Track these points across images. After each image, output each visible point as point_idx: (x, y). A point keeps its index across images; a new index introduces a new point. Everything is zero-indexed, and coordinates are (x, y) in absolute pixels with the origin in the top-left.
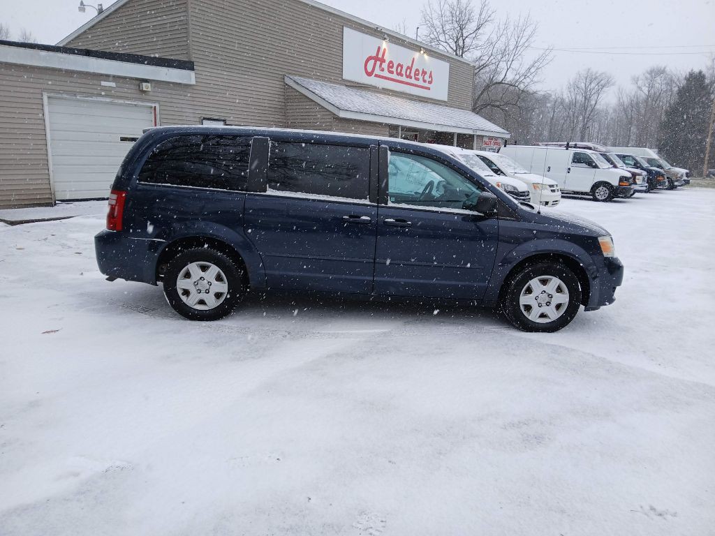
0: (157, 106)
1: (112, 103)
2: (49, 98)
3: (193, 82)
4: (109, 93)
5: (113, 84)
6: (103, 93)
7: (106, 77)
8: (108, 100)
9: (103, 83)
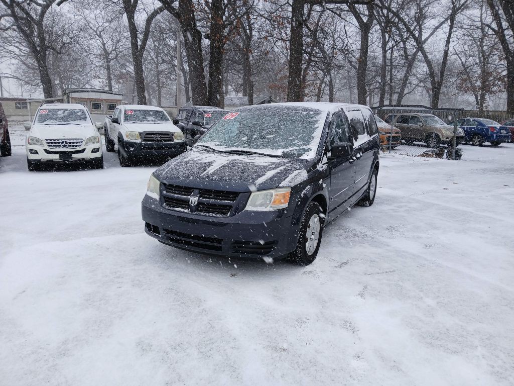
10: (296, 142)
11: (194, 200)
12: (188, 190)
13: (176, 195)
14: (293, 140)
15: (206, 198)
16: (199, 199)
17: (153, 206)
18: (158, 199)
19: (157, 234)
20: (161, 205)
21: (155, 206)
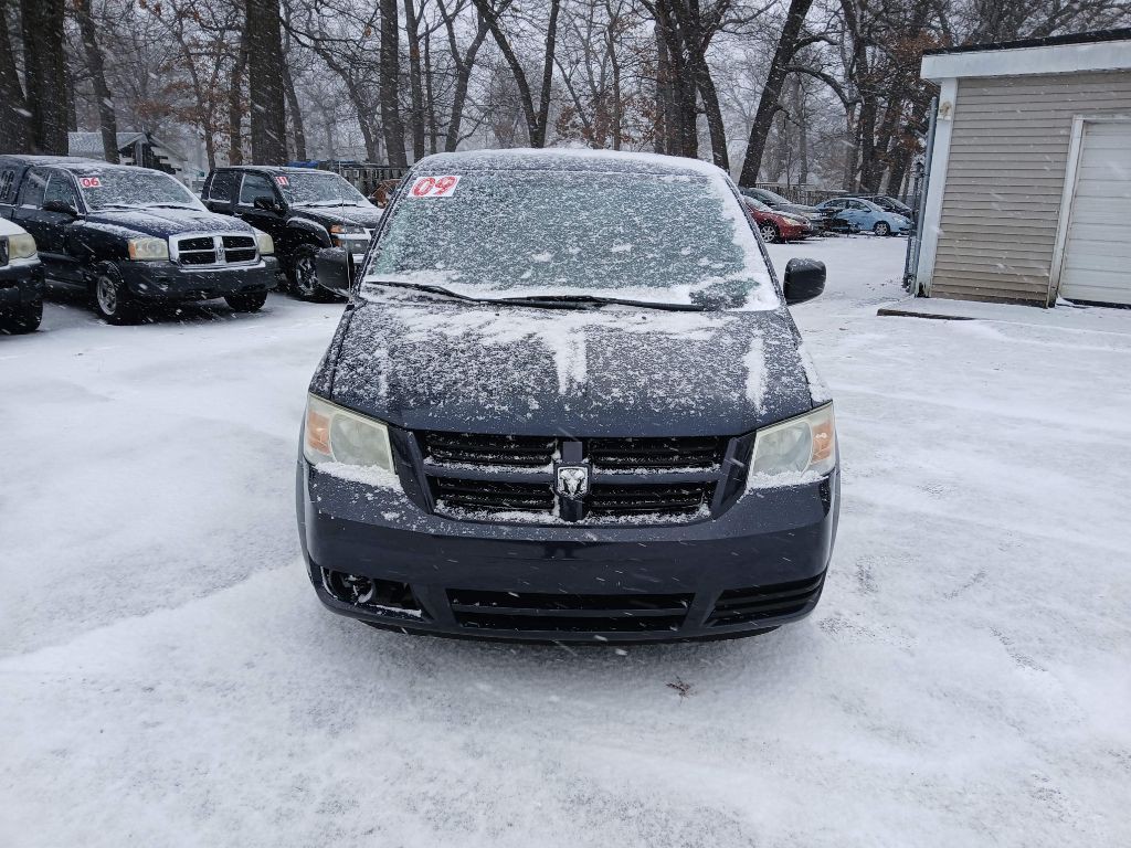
2: (1086, 123)
10: (704, 262)
11: (574, 478)
12: (534, 446)
13: (491, 469)
14: (694, 258)
15: (613, 466)
16: (590, 473)
17: (389, 516)
18: (398, 488)
19: (398, 610)
20: (429, 508)
21: (402, 516)
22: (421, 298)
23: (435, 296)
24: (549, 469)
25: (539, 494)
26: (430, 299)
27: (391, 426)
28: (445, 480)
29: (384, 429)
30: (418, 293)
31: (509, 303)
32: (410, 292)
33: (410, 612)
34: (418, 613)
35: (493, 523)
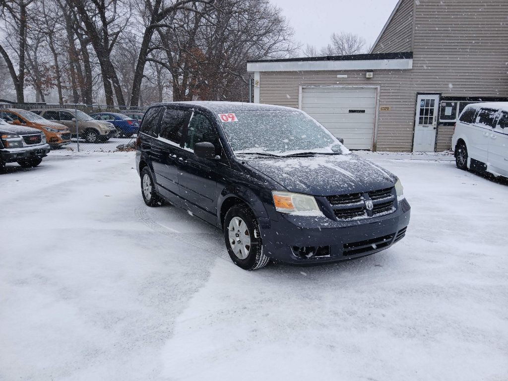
0: (379, 87)
1: (343, 88)
2: (303, 88)
3: (410, 67)
4: (342, 81)
5: (346, 76)
6: (338, 83)
7: (339, 72)
8: (341, 86)
9: (339, 76)
11: (369, 204)
16: (373, 201)
18: (323, 216)
19: (322, 256)
20: (335, 220)
21: (329, 224)
22: (260, 158)
23: (264, 156)
24: (362, 202)
25: (361, 210)
26: (263, 158)
27: (315, 196)
28: (338, 210)
29: (313, 198)
30: (257, 156)
31: (288, 157)
32: (255, 156)
33: (326, 256)
34: (329, 256)
35: (353, 221)
